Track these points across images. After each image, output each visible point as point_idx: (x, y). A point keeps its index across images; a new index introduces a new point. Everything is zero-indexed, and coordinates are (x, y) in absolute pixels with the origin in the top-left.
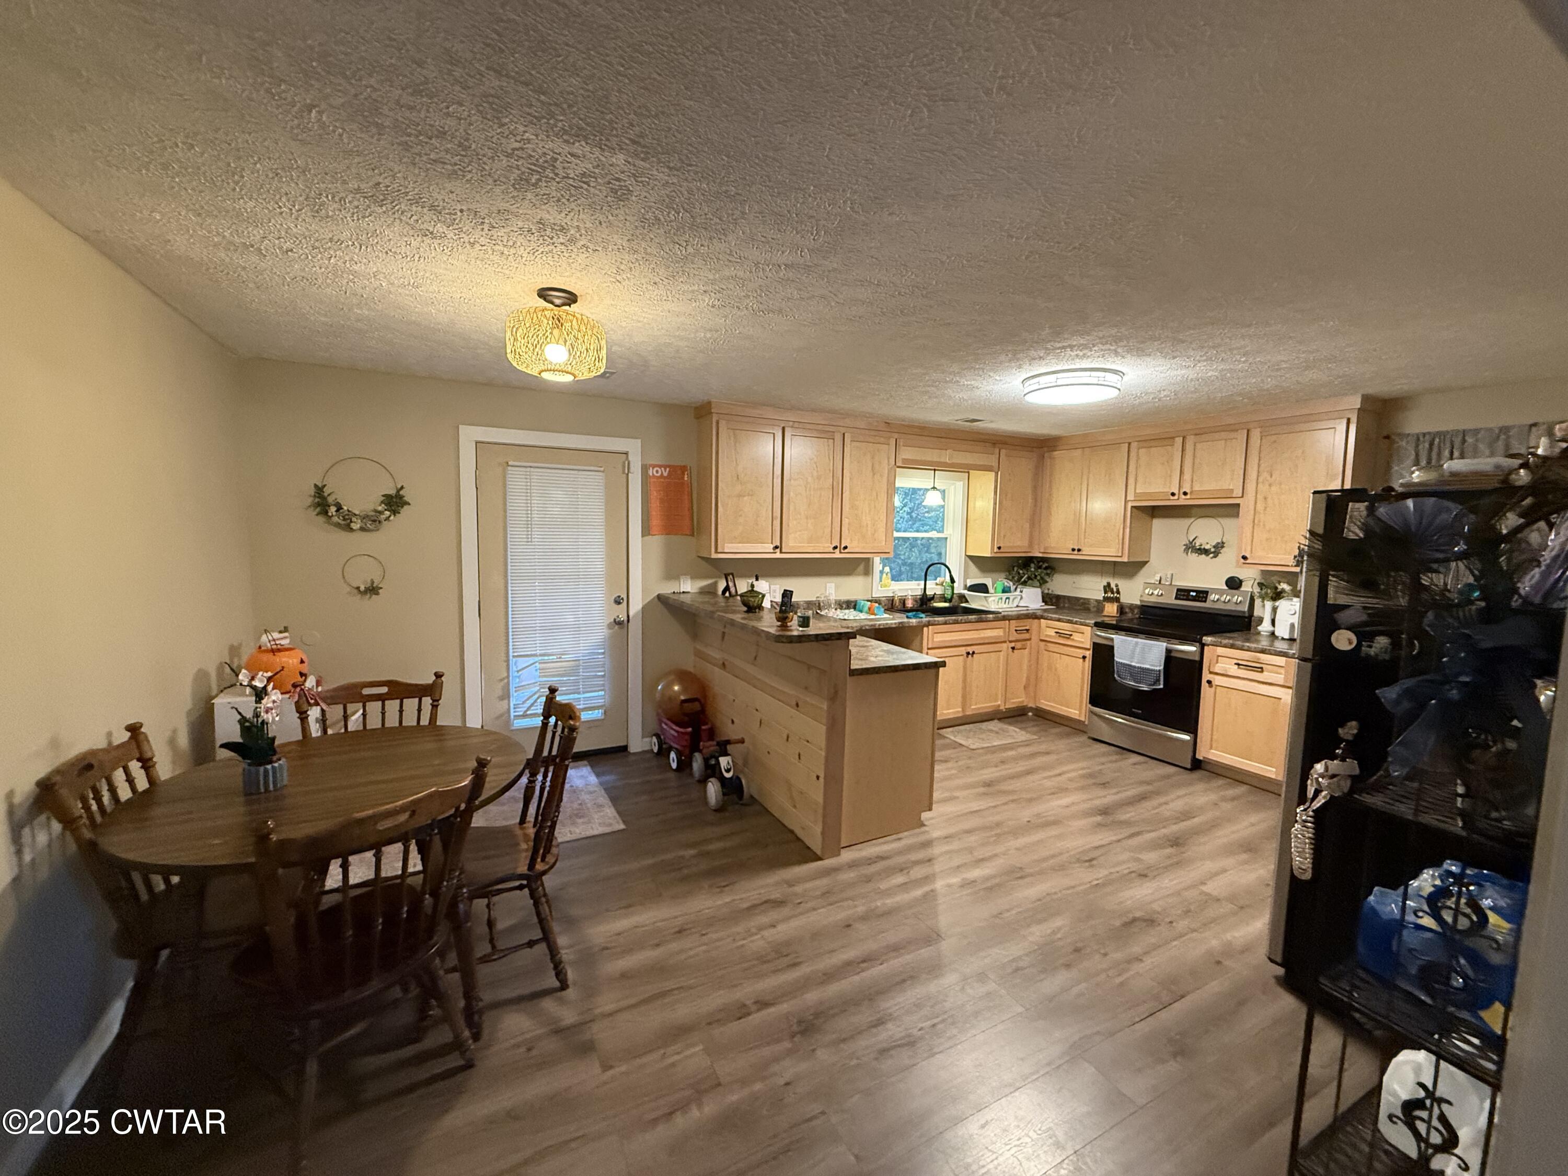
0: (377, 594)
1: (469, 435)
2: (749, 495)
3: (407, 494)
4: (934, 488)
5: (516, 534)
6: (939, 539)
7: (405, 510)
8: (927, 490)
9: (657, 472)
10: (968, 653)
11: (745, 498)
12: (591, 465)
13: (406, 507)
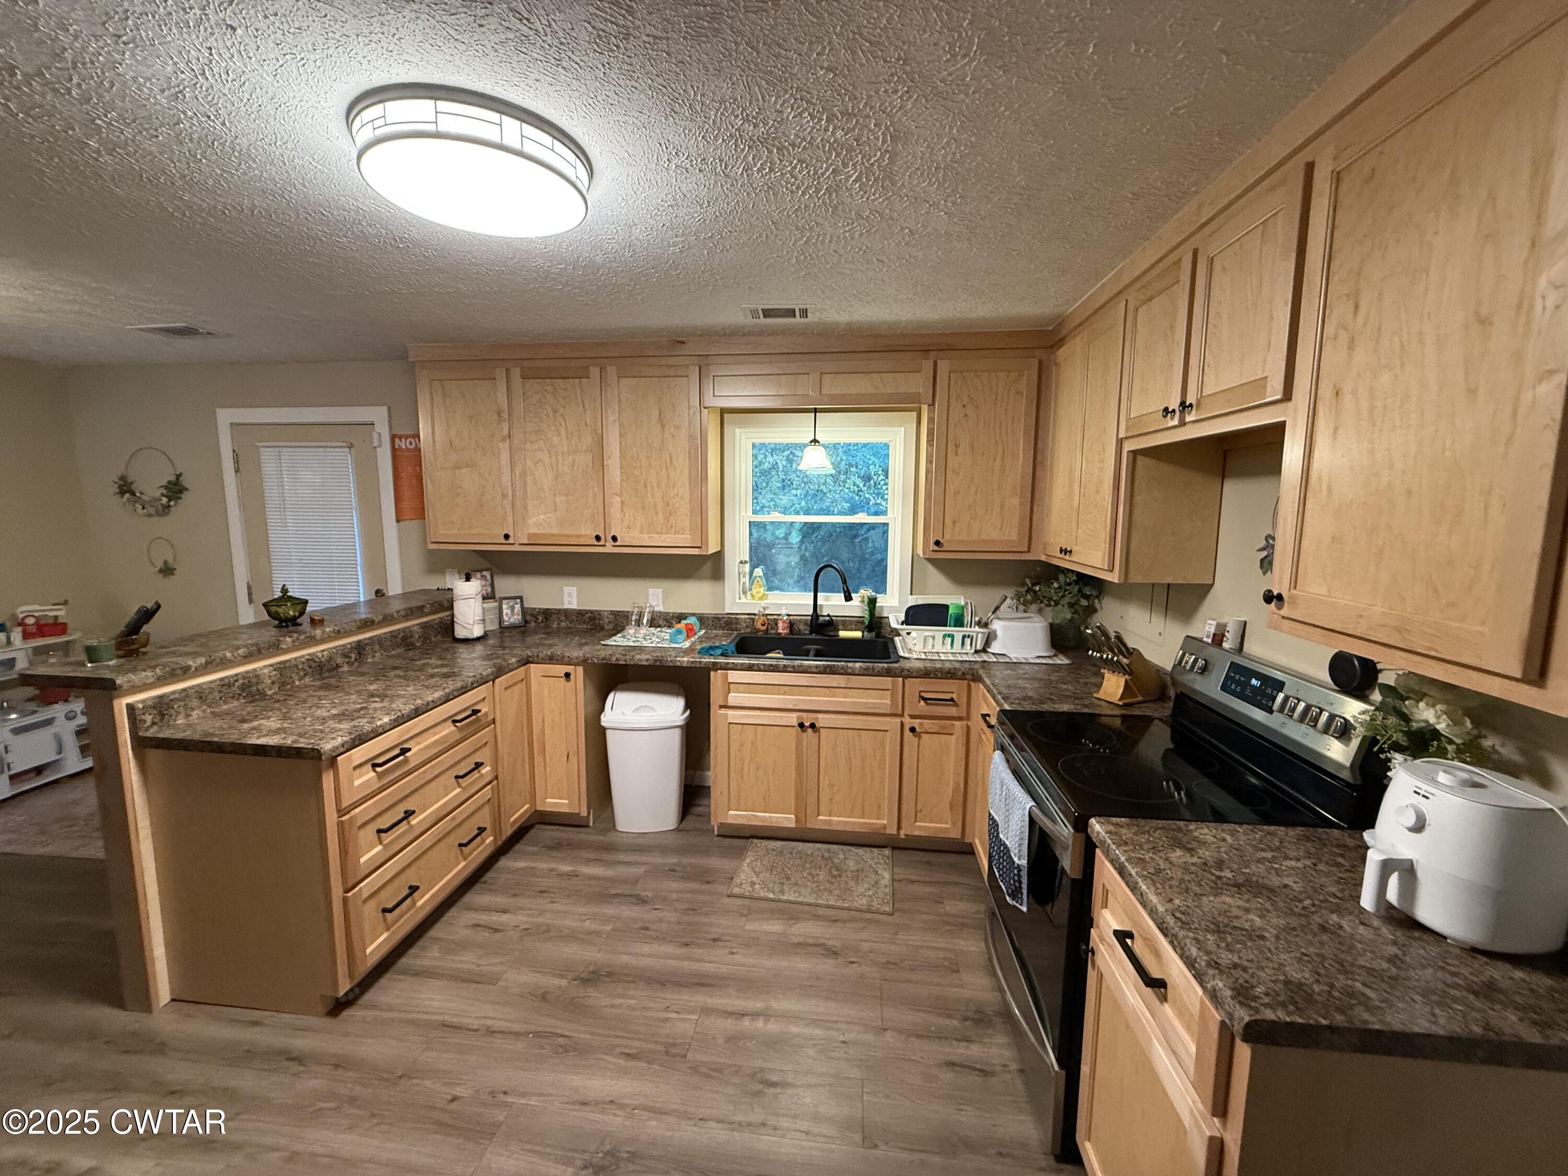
0: (173, 574)
1: (226, 417)
2: (468, 466)
3: (185, 481)
4: (815, 441)
5: (273, 517)
6: (873, 527)
7: (185, 496)
8: (805, 446)
9: (411, 443)
10: (801, 725)
11: (464, 471)
12: (338, 441)
13: (186, 493)
